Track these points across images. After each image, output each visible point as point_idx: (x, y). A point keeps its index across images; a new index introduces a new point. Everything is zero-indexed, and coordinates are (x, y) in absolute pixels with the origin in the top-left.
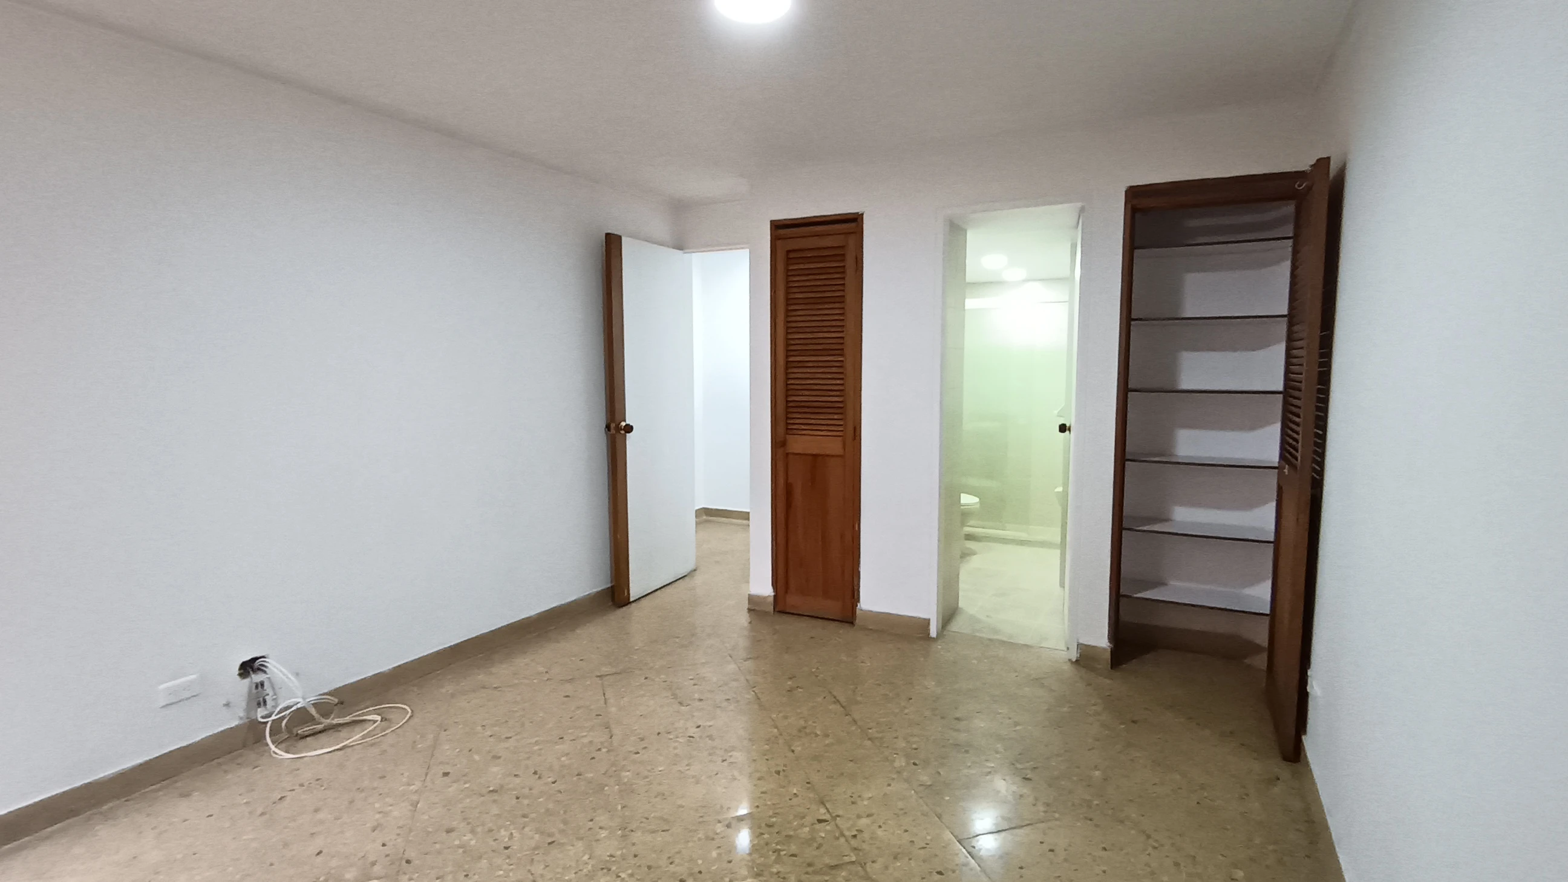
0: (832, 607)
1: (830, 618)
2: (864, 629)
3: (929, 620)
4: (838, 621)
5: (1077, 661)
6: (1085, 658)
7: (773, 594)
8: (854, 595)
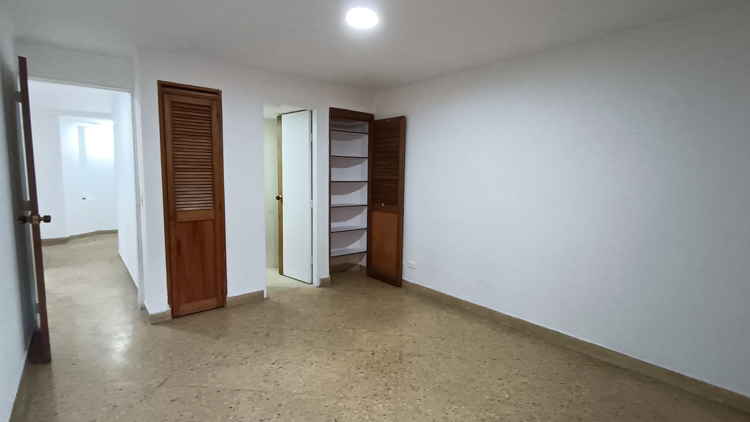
0: (212, 302)
1: (210, 309)
2: (232, 307)
3: (263, 291)
4: (215, 308)
5: (320, 286)
6: (323, 284)
7: (170, 309)
8: (224, 291)
